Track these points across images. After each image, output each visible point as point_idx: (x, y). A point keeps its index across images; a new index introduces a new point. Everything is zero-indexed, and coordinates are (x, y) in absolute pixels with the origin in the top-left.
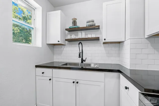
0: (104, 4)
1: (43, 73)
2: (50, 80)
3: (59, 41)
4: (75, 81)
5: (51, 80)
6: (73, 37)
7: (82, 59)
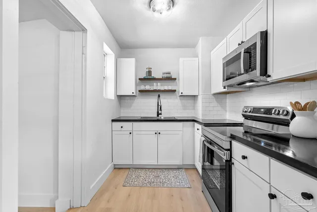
0: (181, 60)
1: (122, 127)
2: (130, 133)
3: (133, 93)
4: (156, 132)
5: (132, 134)
6: (148, 87)
7: (158, 112)
